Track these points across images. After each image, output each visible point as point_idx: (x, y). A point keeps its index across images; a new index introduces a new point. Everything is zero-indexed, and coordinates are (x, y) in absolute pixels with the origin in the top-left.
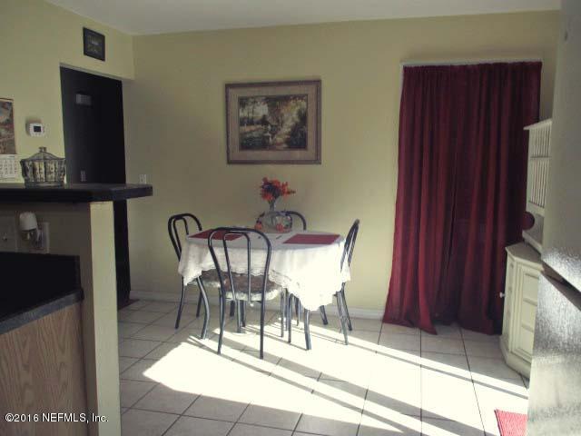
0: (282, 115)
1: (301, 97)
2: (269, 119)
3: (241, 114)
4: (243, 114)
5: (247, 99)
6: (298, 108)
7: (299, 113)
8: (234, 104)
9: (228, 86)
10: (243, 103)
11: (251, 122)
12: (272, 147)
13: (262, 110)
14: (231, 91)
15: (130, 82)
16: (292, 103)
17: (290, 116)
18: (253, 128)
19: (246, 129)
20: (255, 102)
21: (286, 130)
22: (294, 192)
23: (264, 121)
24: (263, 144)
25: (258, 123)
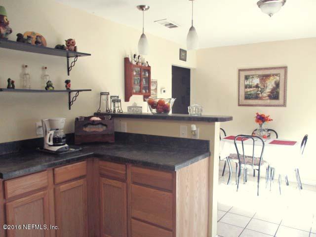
0: (267, 83)
1: (276, 75)
2: (260, 85)
3: (246, 83)
4: (247, 83)
5: (249, 76)
6: (275, 80)
7: (275, 82)
8: (242, 78)
9: (240, 70)
10: (247, 78)
11: (250, 87)
12: (261, 99)
13: (256, 81)
14: (241, 72)
15: (194, 69)
16: (272, 78)
17: (270, 84)
18: (251, 89)
19: (248, 90)
20: (253, 77)
21: (268, 90)
22: (272, 120)
23: (257, 86)
24: (257, 97)
25: (254, 87)
